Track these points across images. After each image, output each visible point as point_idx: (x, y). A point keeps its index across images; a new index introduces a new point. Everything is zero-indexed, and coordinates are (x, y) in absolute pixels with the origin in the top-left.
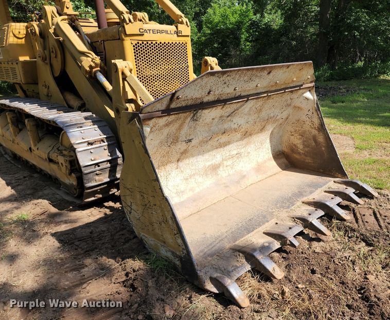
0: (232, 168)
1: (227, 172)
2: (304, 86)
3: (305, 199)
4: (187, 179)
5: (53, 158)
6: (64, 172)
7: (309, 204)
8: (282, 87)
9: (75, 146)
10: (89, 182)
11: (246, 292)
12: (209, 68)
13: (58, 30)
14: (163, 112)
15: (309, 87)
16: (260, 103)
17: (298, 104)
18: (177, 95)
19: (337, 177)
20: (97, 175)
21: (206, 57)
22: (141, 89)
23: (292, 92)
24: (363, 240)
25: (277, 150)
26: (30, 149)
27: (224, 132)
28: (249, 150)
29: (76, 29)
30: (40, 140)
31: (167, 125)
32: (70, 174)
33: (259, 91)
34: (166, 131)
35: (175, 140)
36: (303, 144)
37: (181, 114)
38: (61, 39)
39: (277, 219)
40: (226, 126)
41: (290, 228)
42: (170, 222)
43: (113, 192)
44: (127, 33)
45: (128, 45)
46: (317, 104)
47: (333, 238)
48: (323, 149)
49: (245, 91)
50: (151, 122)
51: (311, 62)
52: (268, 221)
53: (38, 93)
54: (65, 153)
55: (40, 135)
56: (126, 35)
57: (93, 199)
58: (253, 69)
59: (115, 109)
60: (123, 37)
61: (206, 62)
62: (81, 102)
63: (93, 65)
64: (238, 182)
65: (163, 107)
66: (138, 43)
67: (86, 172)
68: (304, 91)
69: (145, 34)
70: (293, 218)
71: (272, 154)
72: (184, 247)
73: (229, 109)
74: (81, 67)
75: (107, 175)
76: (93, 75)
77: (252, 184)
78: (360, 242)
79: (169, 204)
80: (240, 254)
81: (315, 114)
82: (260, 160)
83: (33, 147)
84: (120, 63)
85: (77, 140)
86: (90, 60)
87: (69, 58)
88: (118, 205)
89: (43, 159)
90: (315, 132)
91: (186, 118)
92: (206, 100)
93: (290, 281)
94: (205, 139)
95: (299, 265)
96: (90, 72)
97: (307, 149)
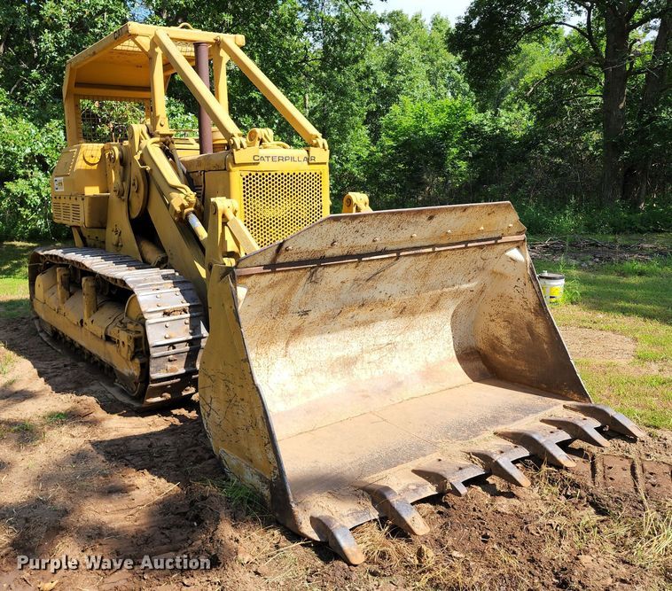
0: (378, 367)
1: (369, 373)
2: (504, 240)
3: (501, 428)
4: (300, 376)
5: (112, 335)
6: (125, 356)
7: (505, 436)
8: (462, 240)
9: (146, 316)
10: (156, 372)
11: (363, 546)
12: (354, 209)
13: (146, 158)
14: (266, 267)
15: (517, 242)
16: (422, 262)
17: (498, 268)
18: (285, 246)
19: (572, 400)
20: (170, 361)
21: (350, 193)
22: (246, 238)
23: (481, 247)
24: (593, 504)
25: (466, 345)
26: (82, 321)
27: (363, 305)
28: (411, 339)
29: (169, 154)
30: (98, 308)
31: (272, 286)
32: (132, 359)
33: (418, 245)
34: (270, 295)
35: (284, 310)
36: (512, 337)
37: (291, 272)
38: (148, 168)
39: (442, 453)
40: (365, 295)
41: (460, 469)
42: (260, 424)
43: (190, 392)
44: (236, 162)
45: (236, 177)
46: (531, 269)
47: (537, 495)
48: (545, 347)
49: (393, 243)
50: (249, 281)
51: (509, 202)
52: (424, 455)
53: (104, 242)
54: (130, 326)
55: (99, 301)
56: (234, 164)
57: (158, 399)
58: (401, 213)
59: (207, 266)
60: (231, 167)
61: (350, 200)
62: (162, 255)
63: (186, 204)
64: (387, 392)
65: (267, 261)
66: (250, 175)
67: (155, 355)
68: (507, 247)
69: (261, 162)
70: (469, 454)
71: (456, 352)
72: (276, 465)
73: (367, 268)
74: (168, 206)
75: (183, 363)
76: (184, 218)
77: (412, 398)
78: (585, 506)
79: (260, 395)
80: (365, 493)
81: (529, 285)
82: (431, 359)
83: (85, 320)
84: (221, 202)
85: (150, 307)
86: (183, 198)
87: (154, 193)
88: (193, 414)
89: (97, 337)
90: (530, 317)
91: (299, 278)
92: (329, 253)
93: (442, 546)
94: (330, 313)
95: (463, 525)
96: (181, 213)
97: (517, 346)
